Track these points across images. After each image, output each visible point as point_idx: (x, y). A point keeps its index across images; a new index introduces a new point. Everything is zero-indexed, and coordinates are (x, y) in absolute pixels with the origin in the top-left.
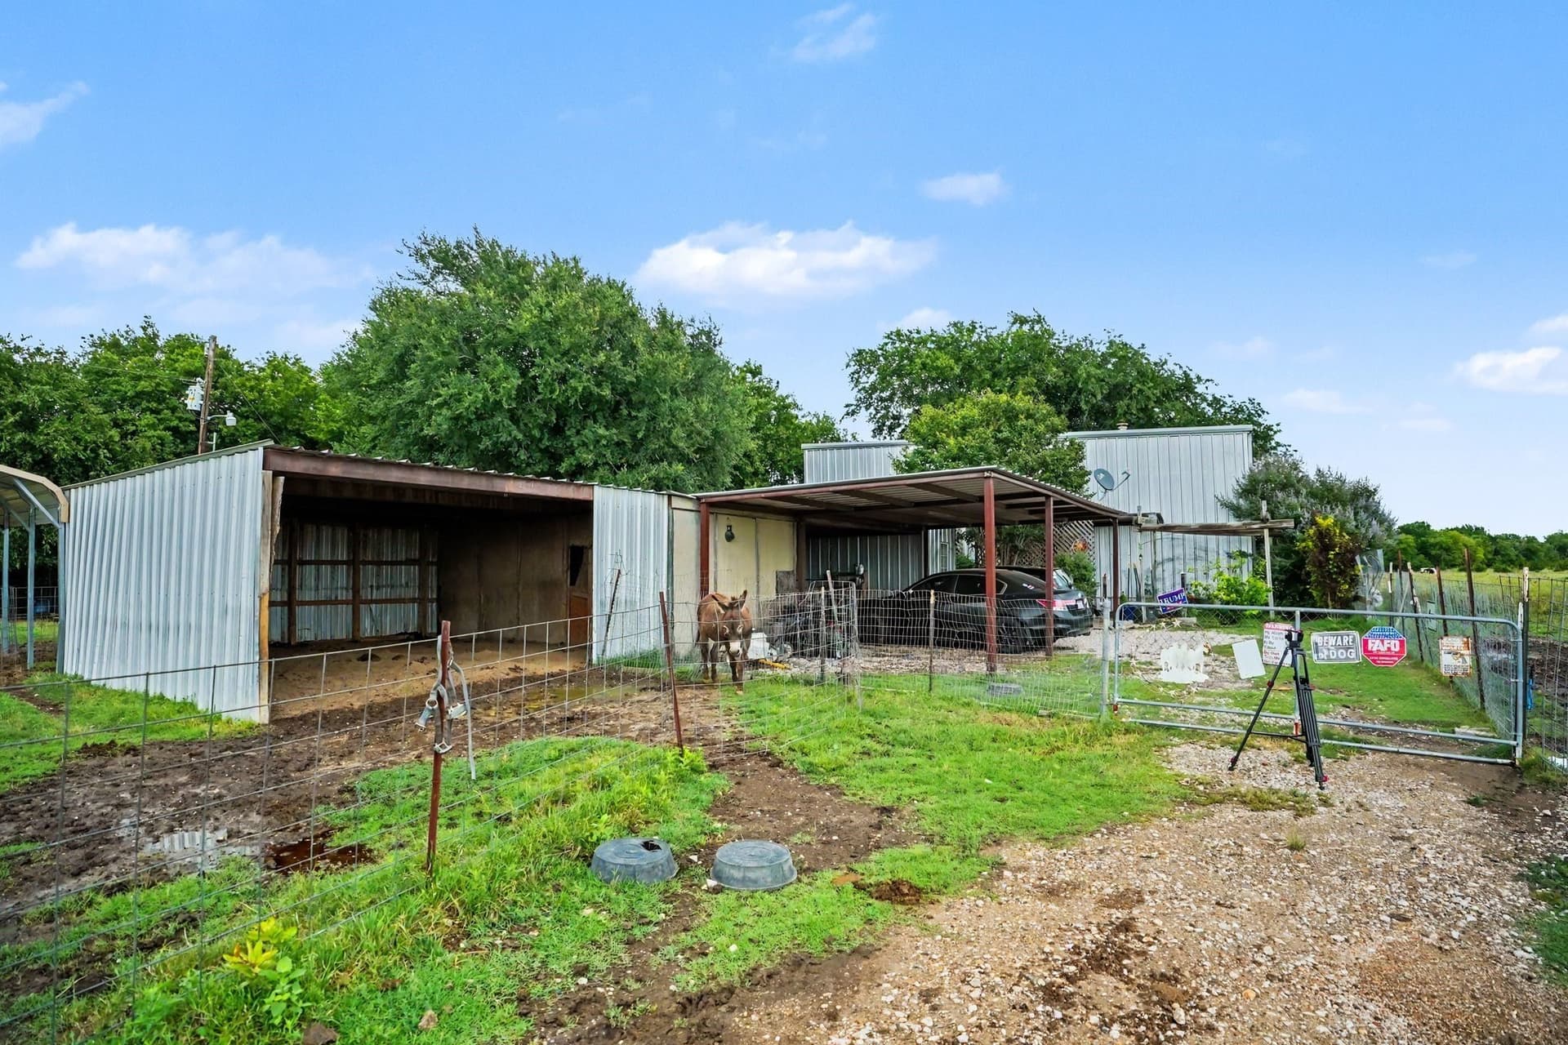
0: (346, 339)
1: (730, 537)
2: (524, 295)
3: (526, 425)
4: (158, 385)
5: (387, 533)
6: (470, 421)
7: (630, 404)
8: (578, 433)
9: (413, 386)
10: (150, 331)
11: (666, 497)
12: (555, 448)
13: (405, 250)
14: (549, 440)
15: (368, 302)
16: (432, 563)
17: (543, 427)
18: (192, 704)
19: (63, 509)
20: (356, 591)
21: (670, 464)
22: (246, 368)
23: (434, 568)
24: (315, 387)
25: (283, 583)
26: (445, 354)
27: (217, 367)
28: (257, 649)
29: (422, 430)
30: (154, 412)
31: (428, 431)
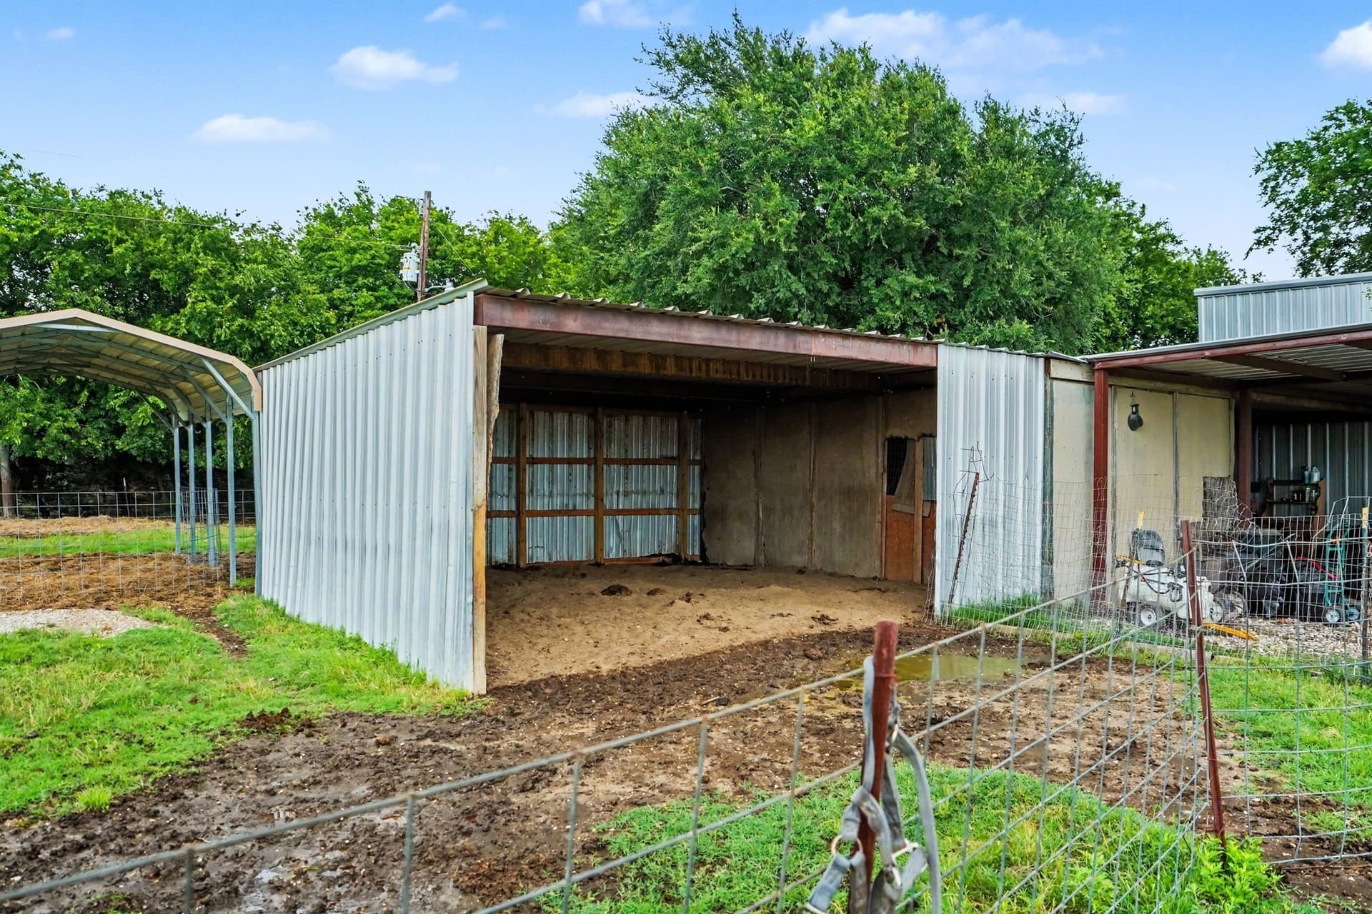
0: (577, 181)
1: (1135, 424)
2: (804, 97)
3: (808, 275)
4: (374, 257)
5: (636, 421)
6: (737, 273)
7: (950, 239)
8: (879, 283)
9: (662, 230)
10: (364, 197)
11: (1041, 361)
12: (849, 307)
13: (645, 57)
14: (839, 295)
15: (602, 135)
16: (694, 462)
17: (832, 277)
18: (391, 654)
19: (255, 395)
20: (599, 499)
21: (1009, 322)
22: (467, 232)
23: (697, 468)
24: (544, 251)
25: (510, 487)
26: (703, 184)
27: (434, 233)
28: (470, 587)
29: (675, 288)
30: (372, 289)
31: (681, 289)
